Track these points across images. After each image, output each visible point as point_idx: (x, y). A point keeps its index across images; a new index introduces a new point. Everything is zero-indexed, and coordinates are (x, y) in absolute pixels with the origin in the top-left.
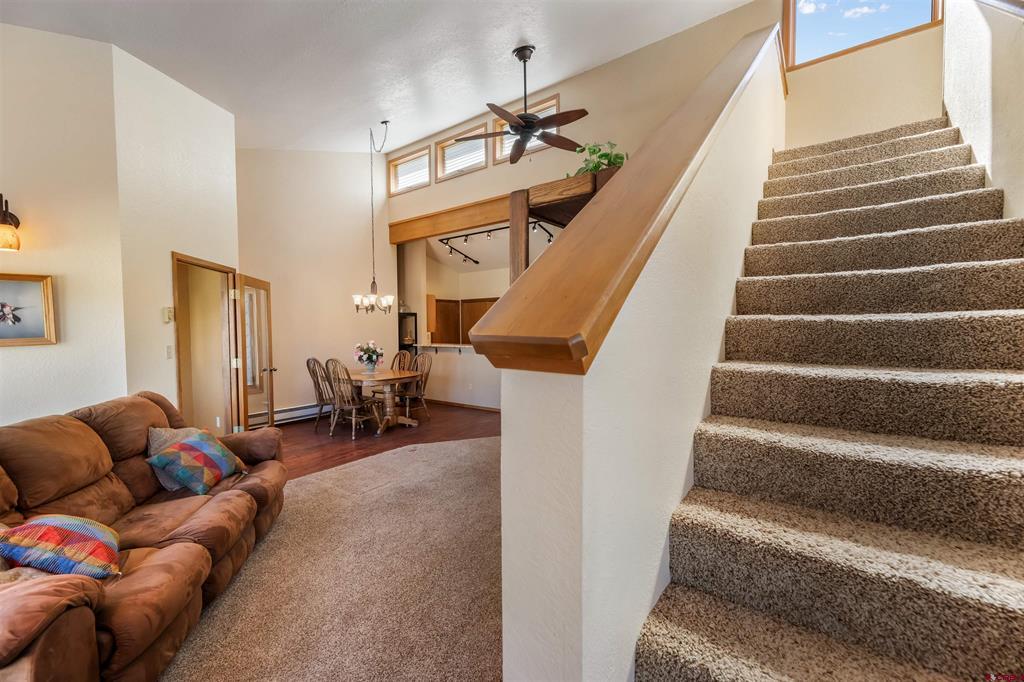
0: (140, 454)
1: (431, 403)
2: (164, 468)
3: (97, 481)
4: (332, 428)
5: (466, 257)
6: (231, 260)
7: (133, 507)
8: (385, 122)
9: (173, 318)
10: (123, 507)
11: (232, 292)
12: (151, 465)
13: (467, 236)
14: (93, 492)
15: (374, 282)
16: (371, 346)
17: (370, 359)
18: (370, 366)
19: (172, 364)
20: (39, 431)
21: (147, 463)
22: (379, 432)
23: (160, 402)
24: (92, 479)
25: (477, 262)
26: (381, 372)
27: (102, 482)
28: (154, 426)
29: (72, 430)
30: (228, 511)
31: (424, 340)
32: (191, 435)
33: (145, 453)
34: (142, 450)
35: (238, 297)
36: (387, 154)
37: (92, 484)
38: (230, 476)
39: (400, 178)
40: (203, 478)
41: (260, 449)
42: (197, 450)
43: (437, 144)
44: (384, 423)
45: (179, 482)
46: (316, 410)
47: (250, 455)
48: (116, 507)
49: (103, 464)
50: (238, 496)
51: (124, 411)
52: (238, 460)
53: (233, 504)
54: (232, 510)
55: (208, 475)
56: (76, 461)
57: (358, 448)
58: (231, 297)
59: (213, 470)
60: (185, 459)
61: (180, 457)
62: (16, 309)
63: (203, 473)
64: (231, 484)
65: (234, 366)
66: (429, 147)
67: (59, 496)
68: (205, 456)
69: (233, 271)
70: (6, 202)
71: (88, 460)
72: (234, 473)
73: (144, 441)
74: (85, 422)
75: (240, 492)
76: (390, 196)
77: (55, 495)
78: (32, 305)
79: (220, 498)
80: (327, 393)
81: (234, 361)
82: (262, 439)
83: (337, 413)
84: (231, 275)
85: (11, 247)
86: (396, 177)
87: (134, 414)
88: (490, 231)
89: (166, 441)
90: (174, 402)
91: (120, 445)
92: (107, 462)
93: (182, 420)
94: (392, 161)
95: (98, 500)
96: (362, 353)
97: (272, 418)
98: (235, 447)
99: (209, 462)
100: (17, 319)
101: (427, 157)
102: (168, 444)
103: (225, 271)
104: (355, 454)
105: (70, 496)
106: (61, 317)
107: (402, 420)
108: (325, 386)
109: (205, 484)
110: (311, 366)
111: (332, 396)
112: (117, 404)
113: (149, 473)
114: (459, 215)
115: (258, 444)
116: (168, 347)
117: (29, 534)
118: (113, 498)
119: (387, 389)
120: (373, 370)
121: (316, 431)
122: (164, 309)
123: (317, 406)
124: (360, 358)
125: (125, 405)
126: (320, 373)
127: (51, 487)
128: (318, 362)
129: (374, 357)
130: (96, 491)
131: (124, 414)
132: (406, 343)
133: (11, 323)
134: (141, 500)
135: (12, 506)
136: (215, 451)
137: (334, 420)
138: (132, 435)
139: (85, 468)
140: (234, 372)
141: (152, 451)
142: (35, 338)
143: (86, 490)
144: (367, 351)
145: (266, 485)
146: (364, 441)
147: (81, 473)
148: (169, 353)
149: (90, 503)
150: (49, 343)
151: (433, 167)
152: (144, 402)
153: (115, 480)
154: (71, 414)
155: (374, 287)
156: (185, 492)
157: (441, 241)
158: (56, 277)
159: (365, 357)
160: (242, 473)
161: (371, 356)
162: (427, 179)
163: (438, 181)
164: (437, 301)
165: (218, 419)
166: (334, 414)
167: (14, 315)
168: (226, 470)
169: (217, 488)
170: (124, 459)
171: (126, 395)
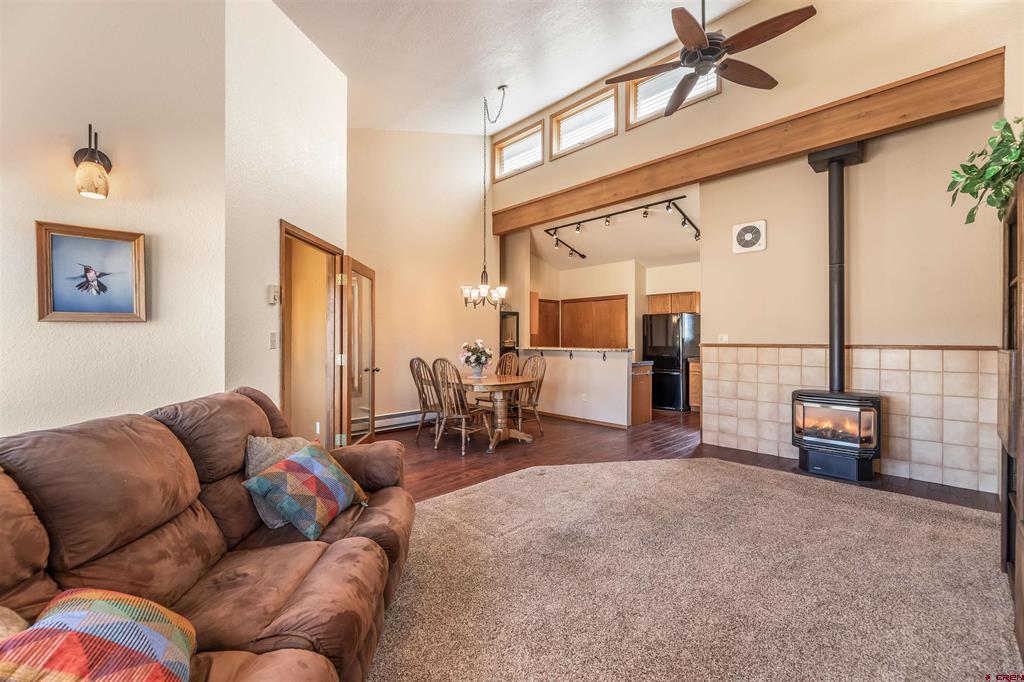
0: (236, 473)
1: (543, 416)
2: (265, 496)
3: (176, 517)
4: (437, 441)
5: (572, 249)
6: (338, 239)
7: (223, 555)
8: (502, 87)
9: (278, 301)
10: (209, 556)
11: (338, 277)
12: (249, 491)
13: (579, 223)
14: (169, 537)
15: (485, 272)
16: (481, 346)
17: (478, 360)
18: (478, 369)
19: (276, 354)
20: (97, 438)
21: (244, 486)
22: (491, 447)
23: (261, 401)
24: (168, 516)
25: (583, 256)
26: (489, 377)
27: (182, 518)
28: (254, 434)
29: (146, 438)
30: (355, 580)
31: (525, 344)
32: (299, 450)
33: (242, 472)
34: (239, 466)
35: (345, 283)
36: (492, 137)
37: (170, 521)
38: (347, 510)
39: (505, 162)
40: (314, 513)
41: (380, 472)
42: (308, 472)
43: (552, 116)
44: (496, 436)
45: (284, 518)
46: (419, 417)
47: (368, 479)
48: (198, 560)
49: (186, 491)
50: (366, 549)
51: (218, 412)
52: (357, 487)
53: (360, 565)
54: (360, 576)
55: (321, 511)
56: (146, 488)
57: (471, 467)
58: (339, 283)
59: (328, 501)
60: (293, 484)
61: (285, 481)
62: (102, 275)
63: (314, 505)
64: (349, 524)
65: (338, 363)
66: (542, 122)
67: (117, 544)
68: (318, 481)
69: (341, 253)
70: (96, 134)
71: (164, 485)
72: (352, 505)
73: (241, 455)
74: (168, 426)
75: (365, 541)
76: (494, 181)
77: (112, 544)
78: (121, 269)
79: (341, 553)
80: (433, 399)
81: (338, 357)
82: (383, 457)
83: (443, 422)
84: (338, 258)
85: (96, 190)
86: (501, 161)
87: (229, 416)
88: (609, 216)
89: (269, 455)
90: (276, 402)
91: (212, 460)
92: (192, 485)
93: (286, 426)
94: (497, 143)
95: (173, 550)
96: (470, 354)
97: (373, 424)
98: (352, 467)
99: (322, 489)
100: (102, 288)
101: (539, 135)
102: (270, 460)
103: (332, 252)
104: (471, 474)
105: (134, 544)
106: (154, 287)
107: (516, 434)
108: (430, 391)
109: (318, 524)
110: (415, 365)
111: (437, 401)
112: (210, 402)
113: (246, 502)
114: (579, 195)
115: (380, 463)
116: (273, 335)
117: (31, 652)
118: (197, 543)
119: (499, 396)
120: (480, 374)
121: (417, 443)
122: (269, 287)
123: (420, 413)
124: (467, 360)
125: (219, 403)
126: (425, 375)
127: (104, 533)
128: (423, 362)
129: (483, 359)
130: (174, 534)
131: (218, 416)
132: (506, 346)
133: (94, 292)
134: (234, 542)
135: (36, 570)
136: (327, 472)
137: (439, 430)
138: (225, 445)
139: (160, 497)
140: (338, 370)
141: (250, 470)
142: (119, 313)
143: (159, 532)
144: (475, 351)
145: (395, 528)
146: (474, 458)
147: (153, 505)
148: (273, 342)
149: (162, 556)
150: (138, 320)
151: (548, 144)
152: (242, 402)
153: (201, 514)
154: (151, 414)
155: (484, 277)
156: (291, 533)
157: (547, 231)
158: (150, 237)
159: (473, 359)
160: (361, 506)
161: (478, 357)
162: (538, 158)
163: (553, 159)
164: (540, 300)
165: (318, 424)
166: (440, 423)
167: (99, 282)
168: (343, 500)
169: (333, 529)
170: (215, 481)
171: (222, 390)
